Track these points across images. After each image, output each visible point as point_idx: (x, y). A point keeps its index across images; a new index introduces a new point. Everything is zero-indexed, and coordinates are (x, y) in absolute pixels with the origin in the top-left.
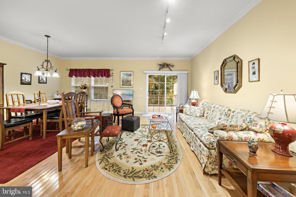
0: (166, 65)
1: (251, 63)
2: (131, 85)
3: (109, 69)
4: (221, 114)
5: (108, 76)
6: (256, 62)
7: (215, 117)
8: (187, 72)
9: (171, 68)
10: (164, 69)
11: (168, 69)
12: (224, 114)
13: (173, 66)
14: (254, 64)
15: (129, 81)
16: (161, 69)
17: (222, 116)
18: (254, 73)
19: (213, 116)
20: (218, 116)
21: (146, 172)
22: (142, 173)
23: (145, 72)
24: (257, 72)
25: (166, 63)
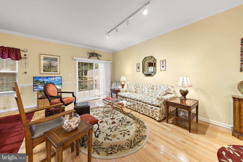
0: (95, 55)
1: (162, 62)
2: (57, 71)
3: (19, 49)
4: (148, 89)
5: (16, 58)
6: (164, 62)
7: (145, 91)
8: (111, 62)
9: (99, 57)
10: (93, 57)
11: (96, 58)
12: (150, 88)
13: (101, 56)
14: (163, 62)
15: (54, 67)
16: (91, 57)
17: (150, 90)
18: (163, 67)
19: (143, 90)
20: (147, 90)
21: (138, 137)
22: (137, 139)
23: (75, 58)
24: (164, 66)
25: (95, 52)
